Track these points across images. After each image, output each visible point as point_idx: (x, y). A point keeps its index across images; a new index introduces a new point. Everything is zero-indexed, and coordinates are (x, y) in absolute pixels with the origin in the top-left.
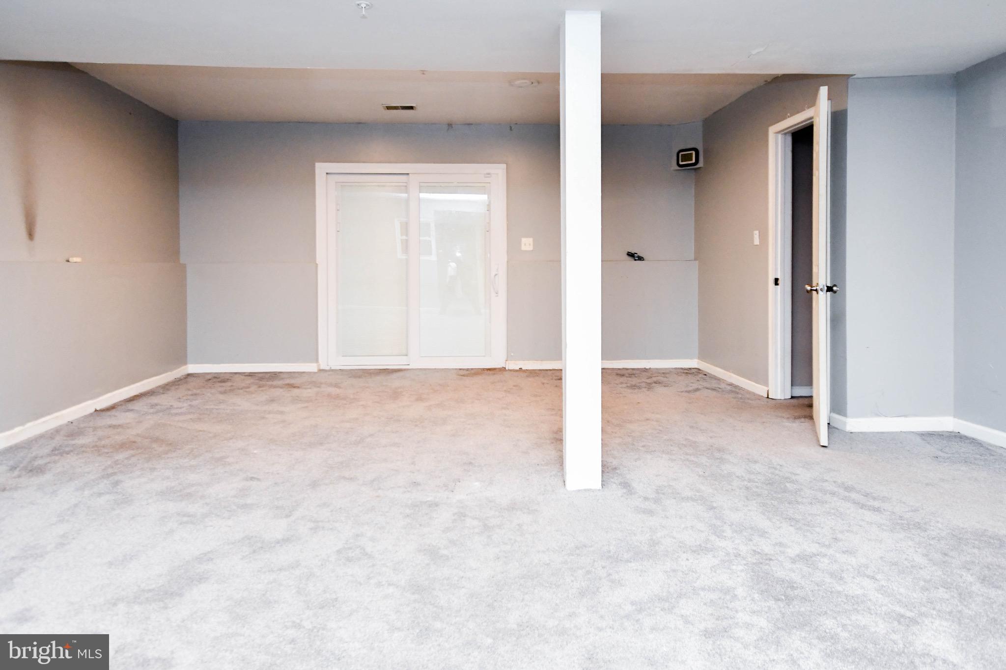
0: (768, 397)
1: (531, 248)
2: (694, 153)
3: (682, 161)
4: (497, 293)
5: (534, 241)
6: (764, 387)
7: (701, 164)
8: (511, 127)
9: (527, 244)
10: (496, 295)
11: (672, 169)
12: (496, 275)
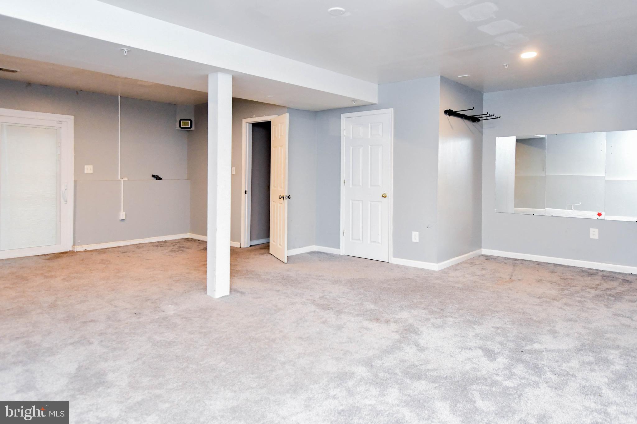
0: (240, 247)
1: (91, 172)
2: (190, 122)
3: (182, 126)
4: (66, 202)
5: (93, 167)
6: (237, 243)
7: (193, 128)
8: (77, 92)
9: (88, 169)
10: (65, 203)
11: (177, 129)
12: (66, 189)
